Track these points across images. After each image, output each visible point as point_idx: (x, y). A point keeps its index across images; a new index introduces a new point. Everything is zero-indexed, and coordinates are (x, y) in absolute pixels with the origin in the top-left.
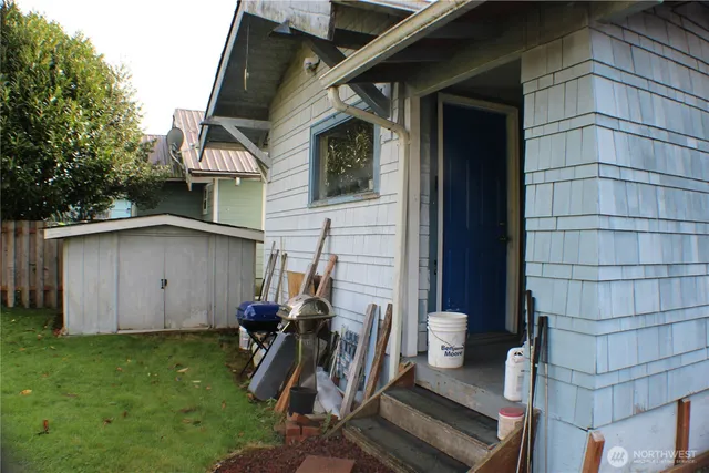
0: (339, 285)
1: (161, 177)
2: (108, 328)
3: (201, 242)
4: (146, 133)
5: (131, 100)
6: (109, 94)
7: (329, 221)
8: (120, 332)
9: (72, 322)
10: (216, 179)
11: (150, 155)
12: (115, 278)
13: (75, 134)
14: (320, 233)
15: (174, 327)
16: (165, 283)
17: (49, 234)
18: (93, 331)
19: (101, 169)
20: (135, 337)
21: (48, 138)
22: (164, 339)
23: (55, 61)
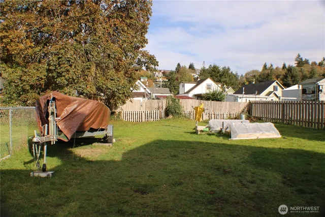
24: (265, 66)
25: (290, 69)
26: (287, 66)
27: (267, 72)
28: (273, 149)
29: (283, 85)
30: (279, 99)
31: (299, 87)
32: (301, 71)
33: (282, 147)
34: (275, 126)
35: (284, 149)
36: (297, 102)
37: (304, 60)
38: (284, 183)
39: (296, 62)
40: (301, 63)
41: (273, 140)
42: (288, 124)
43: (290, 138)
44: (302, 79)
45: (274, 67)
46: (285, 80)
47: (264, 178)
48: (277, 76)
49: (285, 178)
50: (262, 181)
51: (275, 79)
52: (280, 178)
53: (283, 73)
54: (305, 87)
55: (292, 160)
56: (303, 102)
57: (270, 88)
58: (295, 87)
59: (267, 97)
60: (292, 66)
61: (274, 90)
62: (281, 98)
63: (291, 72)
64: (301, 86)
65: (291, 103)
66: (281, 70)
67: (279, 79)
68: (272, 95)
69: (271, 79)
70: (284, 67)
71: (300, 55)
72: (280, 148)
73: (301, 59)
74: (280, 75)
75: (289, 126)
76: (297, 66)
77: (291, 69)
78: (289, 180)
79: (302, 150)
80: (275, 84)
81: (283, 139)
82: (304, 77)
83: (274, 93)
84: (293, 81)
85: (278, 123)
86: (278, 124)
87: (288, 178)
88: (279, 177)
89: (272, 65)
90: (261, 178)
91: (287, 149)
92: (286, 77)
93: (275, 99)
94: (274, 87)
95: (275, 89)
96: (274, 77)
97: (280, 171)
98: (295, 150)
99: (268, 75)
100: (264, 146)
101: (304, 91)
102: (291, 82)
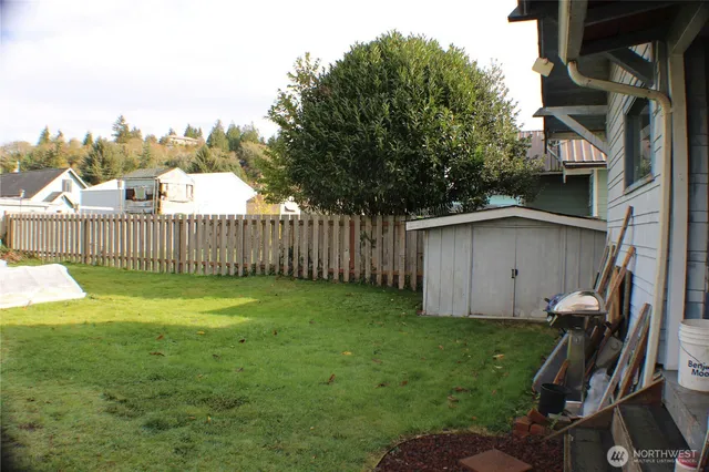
0: (637, 282)
1: (535, 170)
2: (460, 311)
3: (553, 234)
4: (522, 129)
5: (506, 99)
6: (481, 97)
7: (631, 209)
8: (471, 316)
9: (431, 303)
10: (596, 169)
11: (528, 150)
12: (469, 265)
13: (448, 136)
14: (622, 223)
15: (522, 316)
16: (516, 272)
17: (411, 226)
18: (447, 314)
19: (474, 167)
20: (483, 322)
21: (424, 143)
22: (507, 327)
23: (427, 73)
24: (45, 135)
25: (99, 147)
26: (94, 139)
27: (47, 148)
28: (71, 326)
29: (84, 179)
30: (76, 209)
31: (119, 184)
32: (123, 152)
33: (89, 321)
34: (69, 272)
35: (94, 325)
36: (117, 216)
37: (130, 129)
38: (112, 411)
39: (115, 132)
40: (123, 135)
41: (66, 304)
42: (97, 265)
43: (104, 297)
44: (125, 169)
45: (66, 139)
46: (88, 168)
47: (59, 409)
48: (70, 159)
49: (111, 398)
50: (57, 416)
51: (67, 165)
52: (102, 401)
53: (86, 152)
54: (132, 185)
55: (118, 349)
56: (129, 217)
57: (55, 185)
58: (111, 185)
59: (46, 204)
60: (105, 141)
61: (64, 190)
62: (80, 207)
63: (101, 152)
64: (123, 183)
65: (104, 220)
66: (80, 146)
67: (75, 165)
68: (59, 200)
69: (57, 164)
70: (88, 141)
71: (125, 118)
72: (85, 323)
73: (126, 127)
74: (78, 158)
75: (98, 269)
76: (117, 141)
77: (102, 147)
78: (121, 402)
79: (137, 323)
80: (65, 176)
81: (90, 301)
82: (129, 166)
83: (63, 197)
84: (106, 173)
85: (74, 264)
86: (74, 267)
87: (120, 397)
88: (98, 399)
89: (61, 135)
90: (52, 409)
91: (103, 324)
92: (90, 162)
93: (66, 210)
94: (64, 182)
95: (66, 186)
96: (63, 161)
97: (96, 383)
98: (120, 324)
99: (51, 155)
100: (46, 322)
101: (130, 194)
102: (100, 174)
